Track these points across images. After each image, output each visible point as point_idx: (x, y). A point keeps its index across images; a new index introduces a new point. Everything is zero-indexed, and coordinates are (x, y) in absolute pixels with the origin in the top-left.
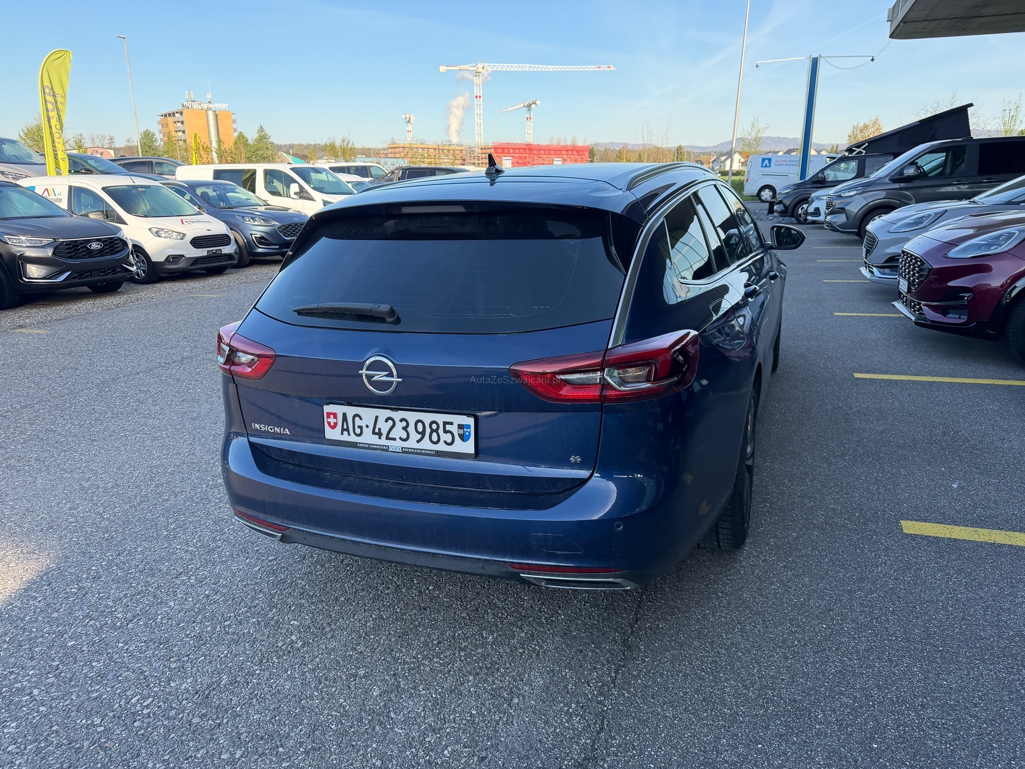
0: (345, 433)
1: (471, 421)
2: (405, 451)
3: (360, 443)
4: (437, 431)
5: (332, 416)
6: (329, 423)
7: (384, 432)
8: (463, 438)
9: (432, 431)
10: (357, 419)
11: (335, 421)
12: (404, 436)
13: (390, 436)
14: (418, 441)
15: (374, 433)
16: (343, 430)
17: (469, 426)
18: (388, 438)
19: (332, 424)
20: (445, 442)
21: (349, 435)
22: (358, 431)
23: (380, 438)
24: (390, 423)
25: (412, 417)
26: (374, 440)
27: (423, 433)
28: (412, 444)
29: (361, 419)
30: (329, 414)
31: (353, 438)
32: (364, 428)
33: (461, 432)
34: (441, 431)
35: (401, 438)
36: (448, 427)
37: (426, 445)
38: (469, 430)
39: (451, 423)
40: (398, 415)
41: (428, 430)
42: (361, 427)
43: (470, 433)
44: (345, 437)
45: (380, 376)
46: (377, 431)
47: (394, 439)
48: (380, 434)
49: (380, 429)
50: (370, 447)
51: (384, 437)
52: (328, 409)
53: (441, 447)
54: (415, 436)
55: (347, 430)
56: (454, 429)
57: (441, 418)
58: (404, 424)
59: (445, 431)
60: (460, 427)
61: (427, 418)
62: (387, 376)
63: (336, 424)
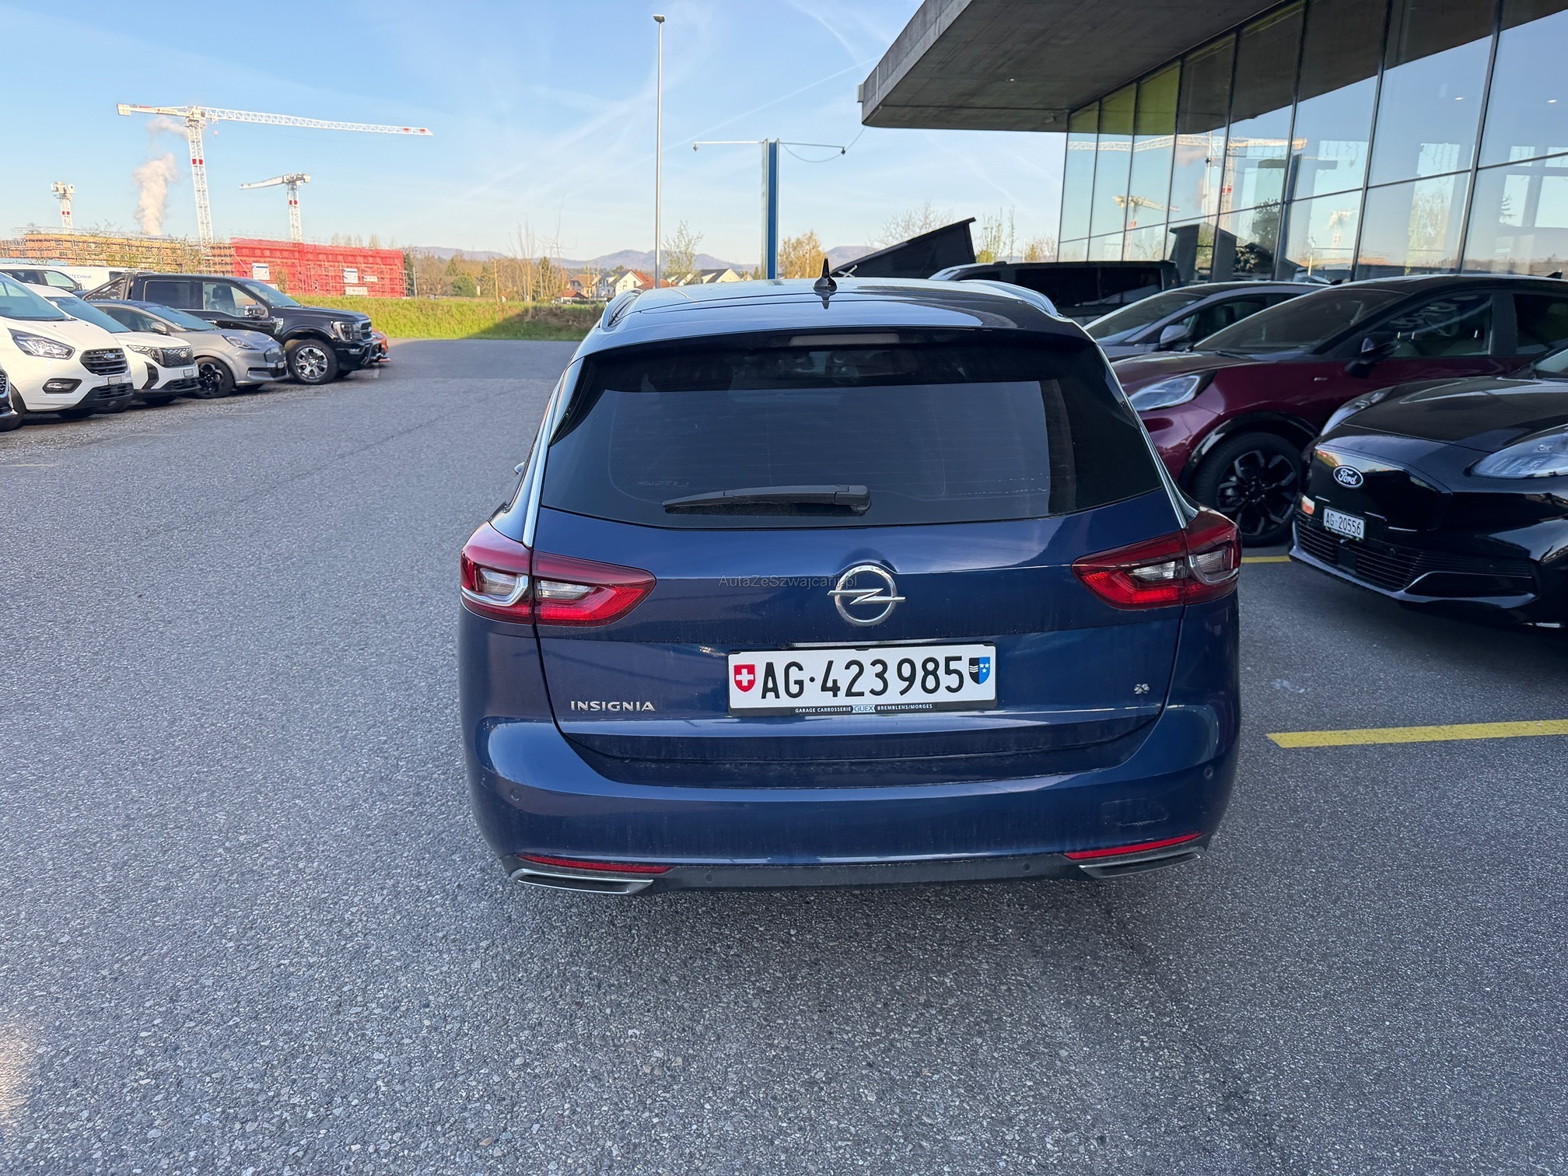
0: (770, 695)
1: (990, 652)
2: (880, 711)
3: (799, 708)
4: (934, 673)
5: (744, 671)
6: (739, 684)
7: (843, 686)
8: (976, 678)
9: (927, 673)
10: (793, 670)
11: (751, 677)
12: (879, 686)
13: (854, 690)
14: (902, 693)
15: (824, 688)
16: (766, 690)
17: (987, 660)
18: (849, 693)
19: (745, 684)
20: (949, 688)
21: (777, 696)
22: (794, 689)
23: (835, 695)
24: (855, 669)
25: (892, 656)
26: (827, 700)
27: (911, 680)
28: (892, 697)
29: (801, 668)
30: (738, 670)
31: (785, 702)
32: (807, 684)
33: (975, 669)
34: (941, 672)
35: (873, 692)
36: (953, 665)
37: (916, 695)
38: (987, 665)
39: (959, 659)
40: (866, 657)
41: (920, 674)
42: (800, 683)
43: (988, 669)
44: (771, 702)
45: (869, 596)
46: (830, 684)
47: (861, 694)
48: (835, 689)
49: (835, 682)
50: (818, 711)
51: (842, 693)
52: (734, 660)
53: (943, 696)
54: (896, 684)
55: (775, 690)
56: (963, 666)
57: (941, 653)
58: (879, 668)
59: (948, 672)
60: (974, 662)
61: (919, 654)
62: (879, 594)
63: (751, 683)
